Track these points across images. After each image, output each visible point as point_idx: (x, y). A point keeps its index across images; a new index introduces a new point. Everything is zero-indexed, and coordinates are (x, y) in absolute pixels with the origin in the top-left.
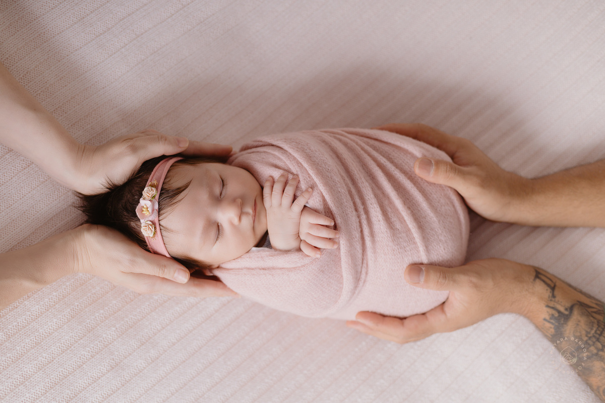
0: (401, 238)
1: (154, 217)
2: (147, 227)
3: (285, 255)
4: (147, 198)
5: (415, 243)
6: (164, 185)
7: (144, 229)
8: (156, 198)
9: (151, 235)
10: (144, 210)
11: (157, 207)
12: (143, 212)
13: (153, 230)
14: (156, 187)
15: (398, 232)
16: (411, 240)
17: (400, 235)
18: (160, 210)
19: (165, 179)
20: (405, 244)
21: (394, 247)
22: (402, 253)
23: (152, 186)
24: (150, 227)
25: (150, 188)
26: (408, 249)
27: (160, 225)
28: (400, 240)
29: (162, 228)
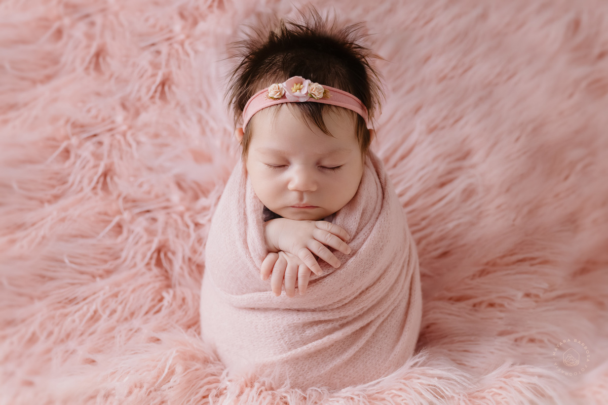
0: (294, 334)
1: (290, 98)
2: (277, 90)
3: (260, 238)
4: (310, 88)
5: (290, 349)
6: (327, 106)
7: (275, 87)
8: (311, 99)
9: (270, 95)
10: (298, 86)
11: (302, 100)
12: (295, 85)
13: (275, 97)
14: (324, 97)
15: (300, 332)
16: (293, 346)
17: (297, 334)
18: (298, 103)
19: (335, 106)
20: (286, 339)
21: (282, 326)
22: (276, 336)
23: (325, 92)
24: (278, 94)
25: (323, 91)
26: (282, 342)
27: (282, 104)
28: (291, 334)
29: (279, 106)
